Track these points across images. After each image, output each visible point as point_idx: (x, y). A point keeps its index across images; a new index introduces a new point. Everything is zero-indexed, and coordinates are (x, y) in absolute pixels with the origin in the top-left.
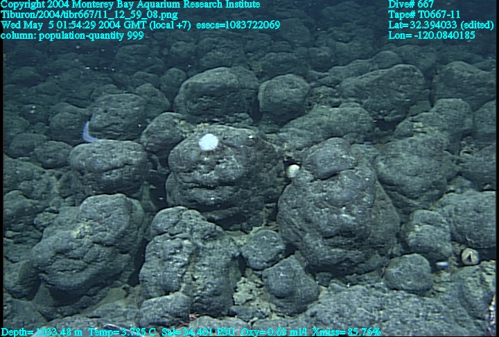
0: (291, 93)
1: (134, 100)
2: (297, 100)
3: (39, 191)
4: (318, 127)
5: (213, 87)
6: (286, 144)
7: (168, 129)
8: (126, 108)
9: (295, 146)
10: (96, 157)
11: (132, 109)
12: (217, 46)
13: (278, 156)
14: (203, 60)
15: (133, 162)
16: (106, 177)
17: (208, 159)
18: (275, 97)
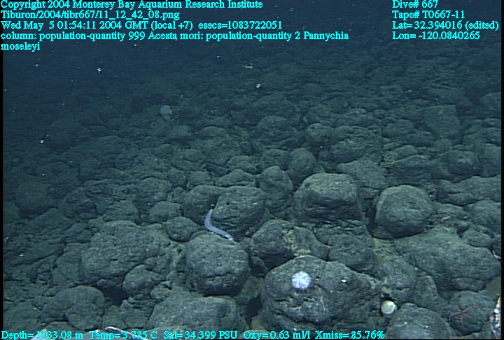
0: (409, 215)
3: (160, 267)
7: (274, 240)
8: (246, 203)
9: (394, 285)
11: (251, 205)
12: (351, 135)
13: (374, 293)
14: (335, 147)
16: (209, 282)
17: (297, 295)
18: (392, 216)
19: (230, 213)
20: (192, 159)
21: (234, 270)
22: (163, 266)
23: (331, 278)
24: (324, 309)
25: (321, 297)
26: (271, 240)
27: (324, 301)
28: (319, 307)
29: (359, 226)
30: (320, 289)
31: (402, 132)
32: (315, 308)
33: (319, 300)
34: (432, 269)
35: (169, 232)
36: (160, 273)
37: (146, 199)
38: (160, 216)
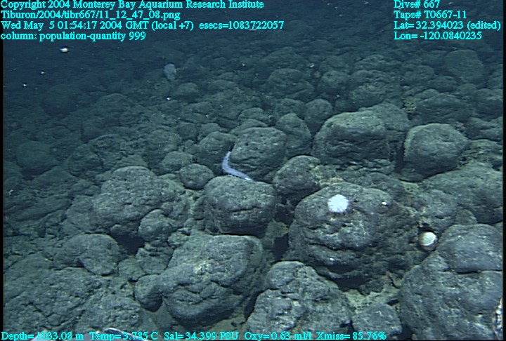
0: (443, 147)
1: (275, 135)
2: (449, 156)
3: (177, 212)
4: (469, 190)
5: (356, 133)
6: (425, 208)
7: (301, 174)
8: (266, 143)
9: (434, 213)
10: (228, 197)
11: (272, 145)
12: (371, 80)
13: (414, 222)
14: (353, 93)
15: (262, 206)
16: (234, 217)
17: (334, 220)
18: (424, 150)
19: (250, 153)
20: (202, 111)
21: (260, 204)
22: (179, 211)
23: (370, 201)
24: (365, 233)
25: (361, 222)
26: (298, 174)
27: (364, 225)
28: (359, 231)
29: (386, 166)
30: (359, 213)
31: (422, 78)
32: (354, 232)
33: (359, 223)
34: (470, 202)
35: (184, 180)
36: (177, 219)
37: (156, 152)
38: (172, 166)
